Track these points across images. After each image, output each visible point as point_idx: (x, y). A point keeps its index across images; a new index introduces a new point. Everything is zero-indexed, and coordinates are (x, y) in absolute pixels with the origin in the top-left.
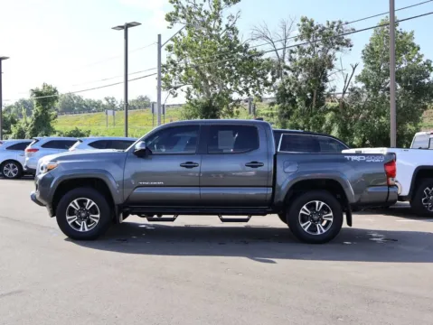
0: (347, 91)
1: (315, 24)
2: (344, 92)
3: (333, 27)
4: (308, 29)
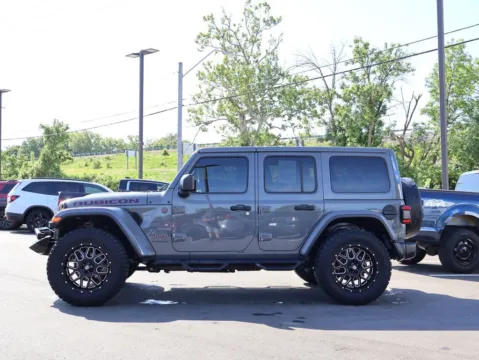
1: (370, 48)
2: (406, 129)
3: (391, 50)
4: (362, 53)
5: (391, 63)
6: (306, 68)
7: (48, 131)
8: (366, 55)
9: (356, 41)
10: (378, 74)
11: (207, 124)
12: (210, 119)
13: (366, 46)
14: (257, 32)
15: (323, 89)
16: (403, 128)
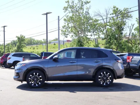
0: (131, 34)
1: (119, 9)
3: (125, 10)
5: (125, 14)
6: (98, 16)
7: (19, 38)
8: (117, 12)
9: (114, 8)
10: (121, 18)
11: (67, 35)
12: (68, 33)
13: (117, 9)
14: (82, 6)
15: (103, 23)
16: (129, 35)
